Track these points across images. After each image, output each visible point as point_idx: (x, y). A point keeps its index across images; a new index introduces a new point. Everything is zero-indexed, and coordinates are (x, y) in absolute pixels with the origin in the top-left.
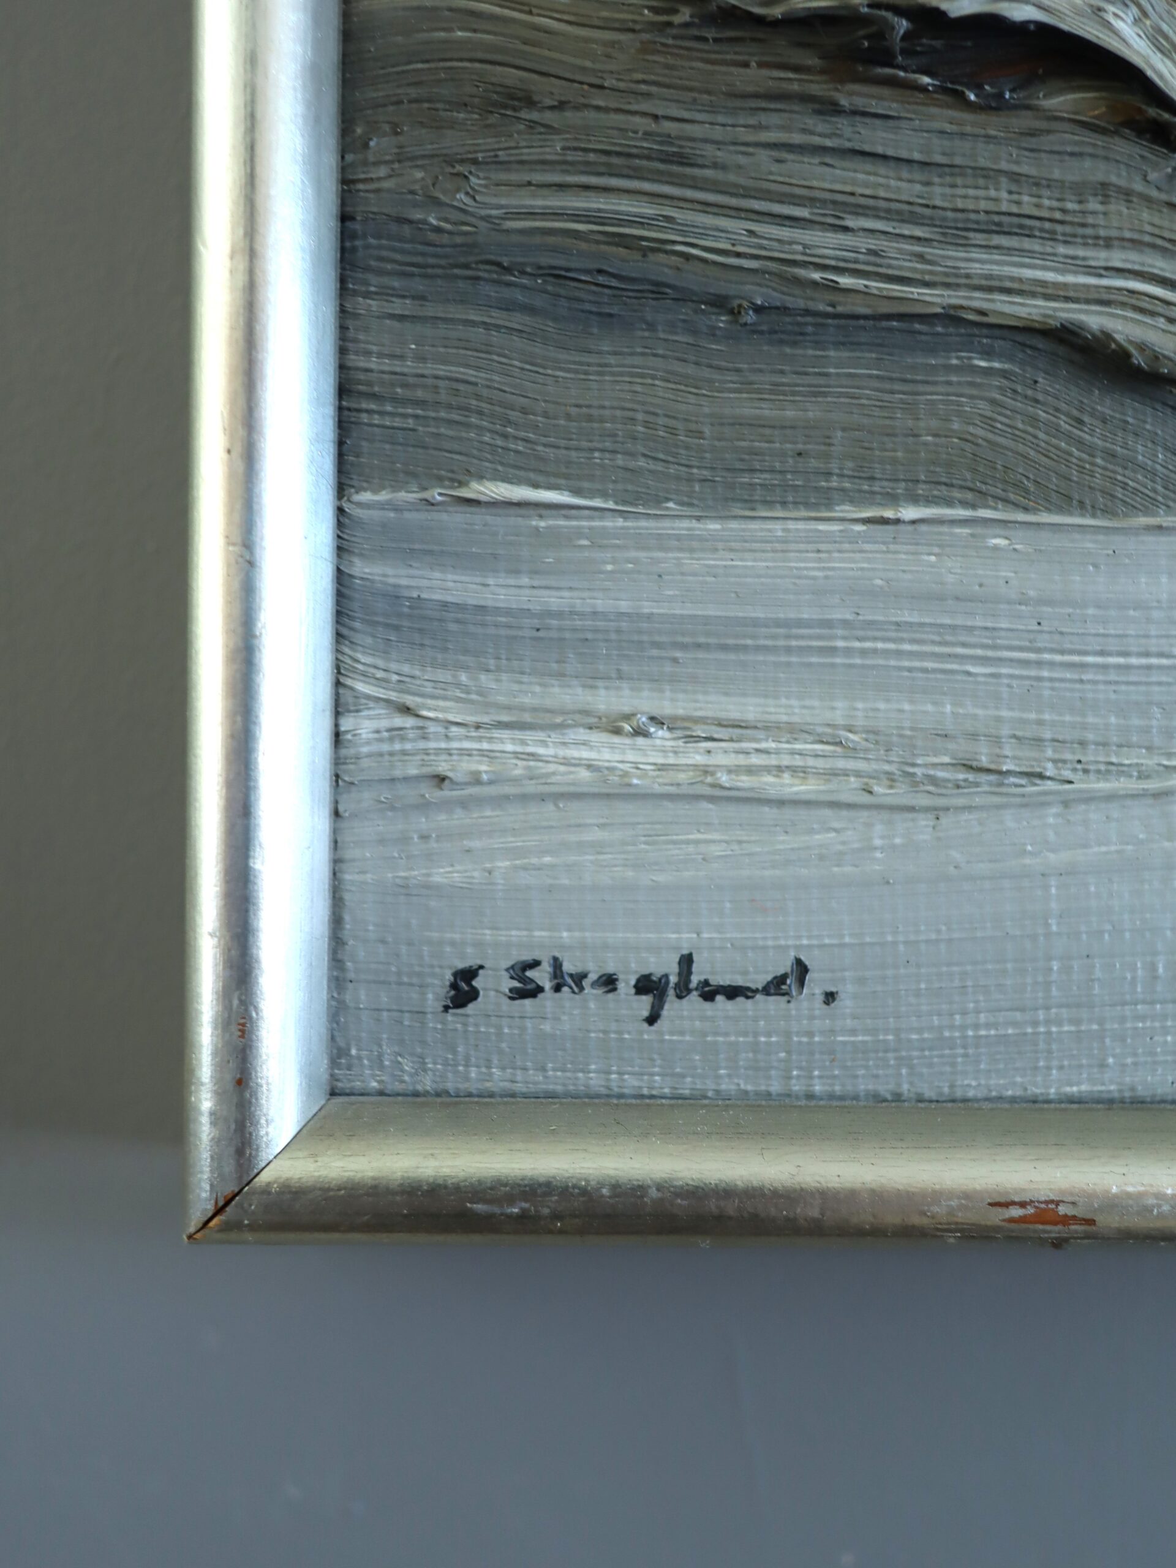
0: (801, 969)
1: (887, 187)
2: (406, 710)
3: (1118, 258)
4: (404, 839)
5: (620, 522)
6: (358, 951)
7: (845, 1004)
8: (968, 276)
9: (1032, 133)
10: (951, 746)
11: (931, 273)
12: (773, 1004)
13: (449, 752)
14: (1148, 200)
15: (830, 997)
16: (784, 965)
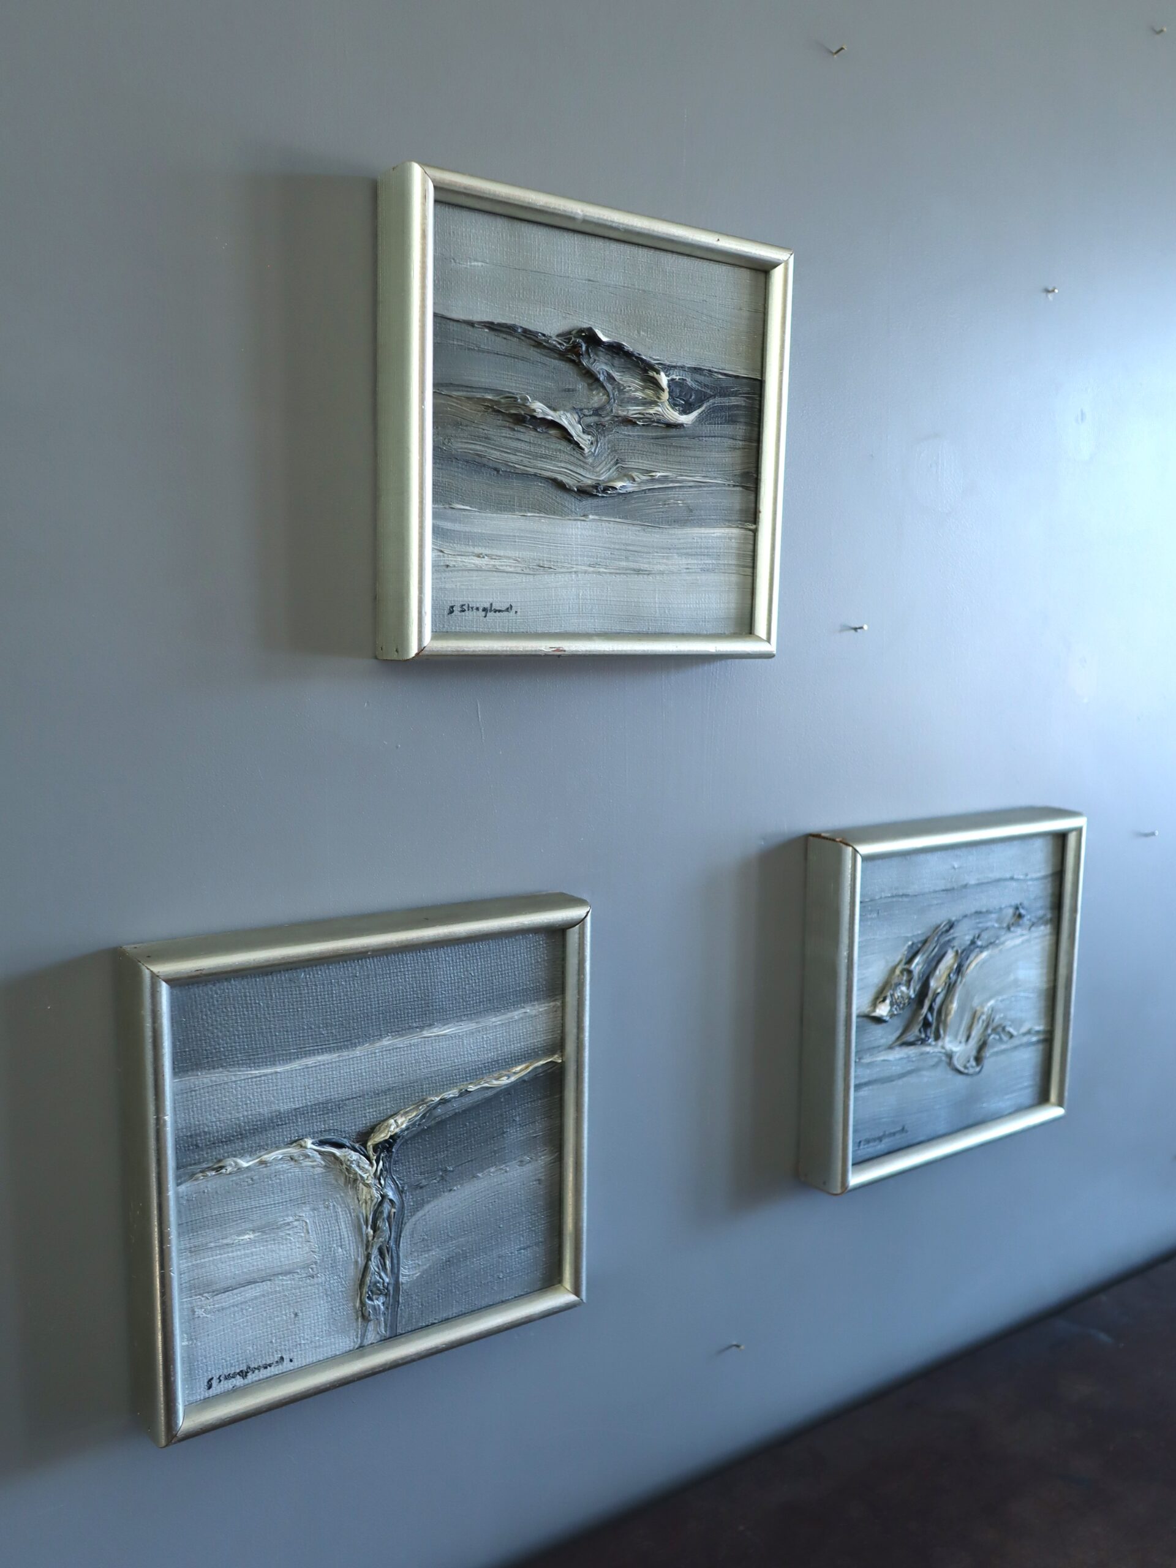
0: (511, 606)
1: (523, 447)
2: (442, 551)
3: (563, 465)
4: (441, 578)
5: (478, 514)
7: (519, 613)
9: (548, 438)
10: (536, 562)
11: (531, 465)
12: (506, 613)
13: (448, 560)
15: (516, 612)
16: (508, 606)
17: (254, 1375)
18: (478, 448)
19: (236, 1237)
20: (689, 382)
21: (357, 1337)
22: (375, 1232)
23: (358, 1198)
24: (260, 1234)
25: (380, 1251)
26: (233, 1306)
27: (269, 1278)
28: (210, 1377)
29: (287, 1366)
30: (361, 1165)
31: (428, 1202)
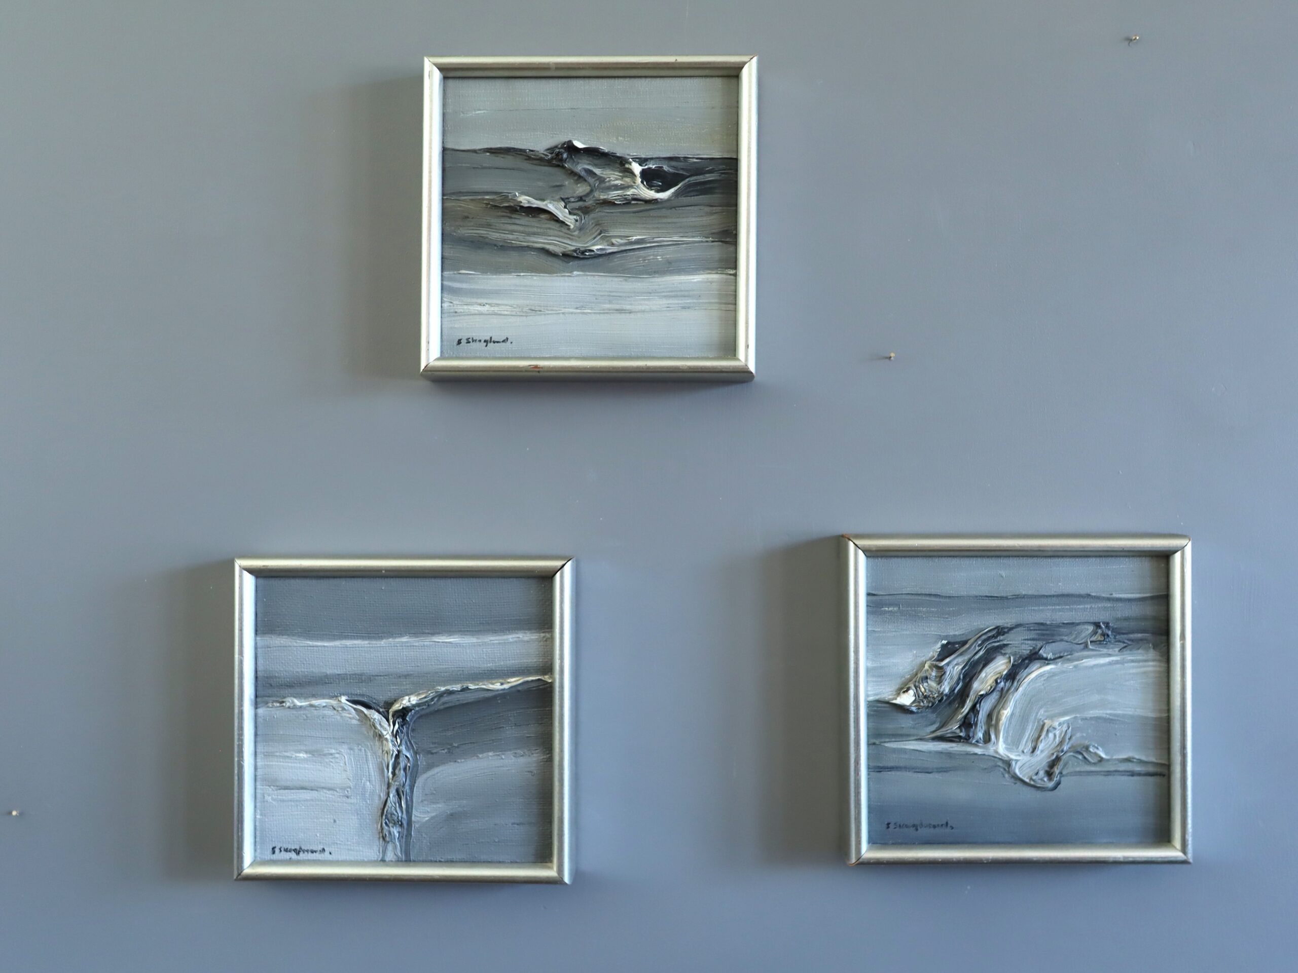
0: (507, 339)
1: (519, 229)
2: (451, 303)
3: (551, 238)
4: (451, 321)
5: (481, 276)
6: (445, 337)
7: (514, 343)
8: (530, 241)
9: (540, 221)
10: (528, 307)
11: (525, 240)
12: (504, 344)
14: (556, 230)
15: (511, 343)
16: (505, 338)
17: (304, 855)
18: (482, 232)
19: (294, 753)
20: (666, 168)
21: (379, 852)
22: (393, 777)
23: (382, 749)
24: (311, 755)
25: (397, 791)
26: (291, 801)
27: (316, 789)
28: (274, 846)
29: (326, 856)
30: (382, 724)
31: (438, 766)
